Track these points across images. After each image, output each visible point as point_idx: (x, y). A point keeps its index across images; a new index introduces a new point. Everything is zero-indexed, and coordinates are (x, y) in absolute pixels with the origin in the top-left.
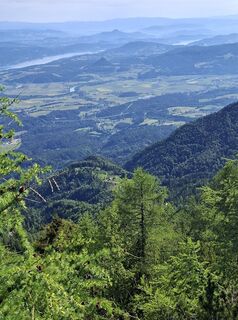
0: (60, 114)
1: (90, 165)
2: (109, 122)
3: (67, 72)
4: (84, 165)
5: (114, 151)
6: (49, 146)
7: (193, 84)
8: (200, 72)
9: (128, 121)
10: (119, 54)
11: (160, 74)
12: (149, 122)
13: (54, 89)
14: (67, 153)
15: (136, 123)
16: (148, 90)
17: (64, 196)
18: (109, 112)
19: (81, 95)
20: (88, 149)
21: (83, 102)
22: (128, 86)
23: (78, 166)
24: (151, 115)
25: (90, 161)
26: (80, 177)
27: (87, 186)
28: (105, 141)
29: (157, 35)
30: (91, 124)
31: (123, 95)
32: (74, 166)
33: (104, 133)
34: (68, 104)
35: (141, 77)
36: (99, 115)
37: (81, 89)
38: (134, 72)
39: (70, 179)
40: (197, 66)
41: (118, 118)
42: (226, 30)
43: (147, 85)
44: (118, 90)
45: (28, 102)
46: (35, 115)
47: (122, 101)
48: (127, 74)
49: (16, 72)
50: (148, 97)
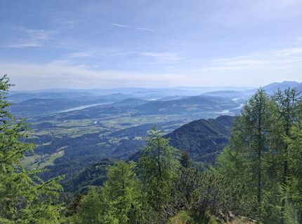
0: (88, 136)
1: (105, 164)
2: (116, 139)
3: (93, 113)
4: (101, 164)
5: (119, 155)
6: (81, 154)
7: (158, 119)
8: (161, 113)
9: (127, 138)
10: (121, 104)
11: (142, 114)
12: (138, 138)
13: (85, 122)
14: (91, 158)
15: (130, 139)
16: (136, 122)
17: (89, 184)
18: (115, 134)
19: (101, 125)
20: (104, 154)
21: (101, 128)
22: (126, 120)
23: (97, 165)
24: (138, 135)
25: (105, 162)
26: (99, 171)
27: (103, 176)
28: (114, 149)
29: (140, 96)
30: (106, 140)
31: (124, 125)
32: (95, 165)
33: (113, 145)
34: (93, 130)
35: (133, 116)
36: (110, 136)
37: (100, 122)
38: (129, 113)
39: (92, 173)
40: (161, 110)
41: (121, 137)
42: (173, 94)
43: (136, 119)
44: (121, 122)
45: (70, 130)
46: (73, 137)
47: (123, 128)
48: (125, 114)
49: (64, 114)
50: (137, 125)
